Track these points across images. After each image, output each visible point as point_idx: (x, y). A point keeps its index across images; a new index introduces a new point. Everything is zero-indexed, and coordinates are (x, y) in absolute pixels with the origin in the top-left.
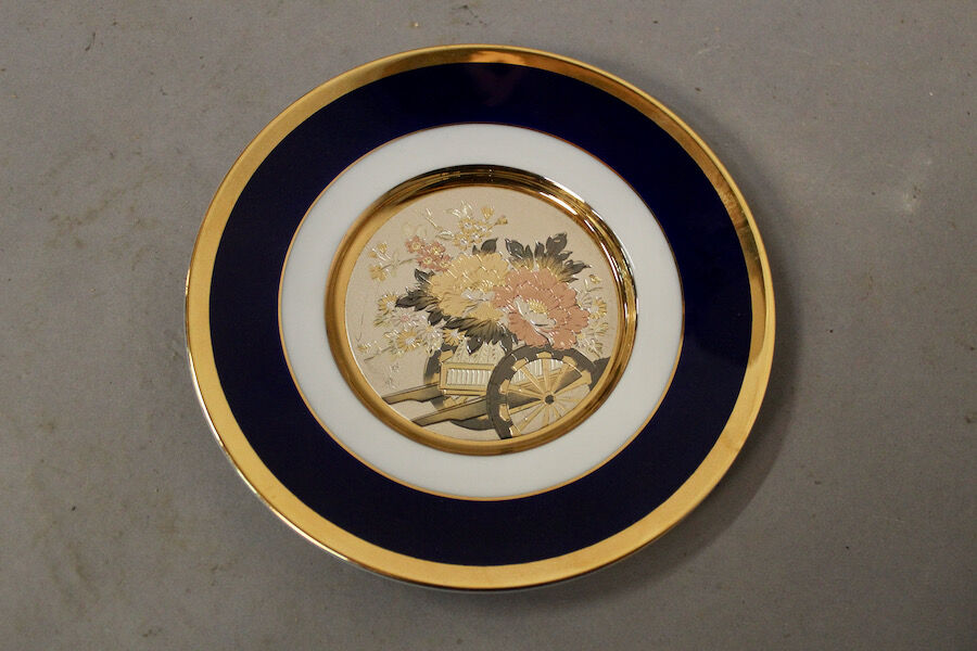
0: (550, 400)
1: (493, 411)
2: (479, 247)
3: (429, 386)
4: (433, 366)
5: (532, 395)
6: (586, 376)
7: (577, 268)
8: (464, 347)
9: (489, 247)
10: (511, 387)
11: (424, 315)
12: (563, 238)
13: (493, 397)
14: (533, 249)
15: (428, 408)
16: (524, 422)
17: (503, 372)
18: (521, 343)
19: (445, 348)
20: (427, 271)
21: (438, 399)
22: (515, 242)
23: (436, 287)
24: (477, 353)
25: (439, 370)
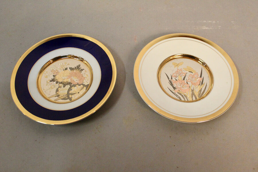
0: (79, 93)
1: (68, 96)
2: (64, 69)
3: (57, 94)
4: (57, 90)
5: (76, 92)
6: (85, 88)
7: (82, 70)
8: (62, 87)
9: (66, 69)
10: (72, 92)
11: (55, 82)
12: (80, 65)
13: (68, 94)
14: (74, 68)
15: (57, 97)
16: (74, 97)
17: (70, 89)
18: (73, 84)
19: (59, 87)
20: (55, 75)
21: (58, 96)
22: (71, 68)
23: (57, 77)
24: (65, 87)
25: (58, 91)
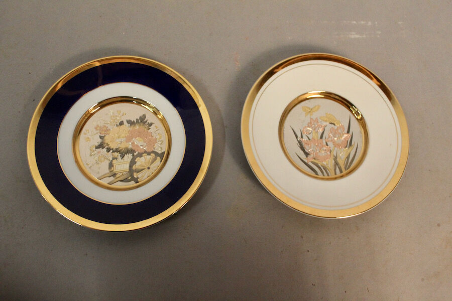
0: (149, 168)
1: (132, 176)
2: (118, 124)
3: (111, 172)
4: (111, 165)
5: (143, 168)
6: (159, 158)
7: (151, 125)
8: (120, 158)
9: (121, 123)
10: (136, 167)
11: (105, 150)
12: (144, 116)
13: (131, 171)
14: (135, 121)
15: (112, 178)
16: (142, 176)
17: (133, 162)
18: (137, 153)
19: (114, 159)
20: (103, 135)
21: (114, 175)
22: (130, 120)
23: (107, 139)
24: (124, 158)
25: (113, 166)
